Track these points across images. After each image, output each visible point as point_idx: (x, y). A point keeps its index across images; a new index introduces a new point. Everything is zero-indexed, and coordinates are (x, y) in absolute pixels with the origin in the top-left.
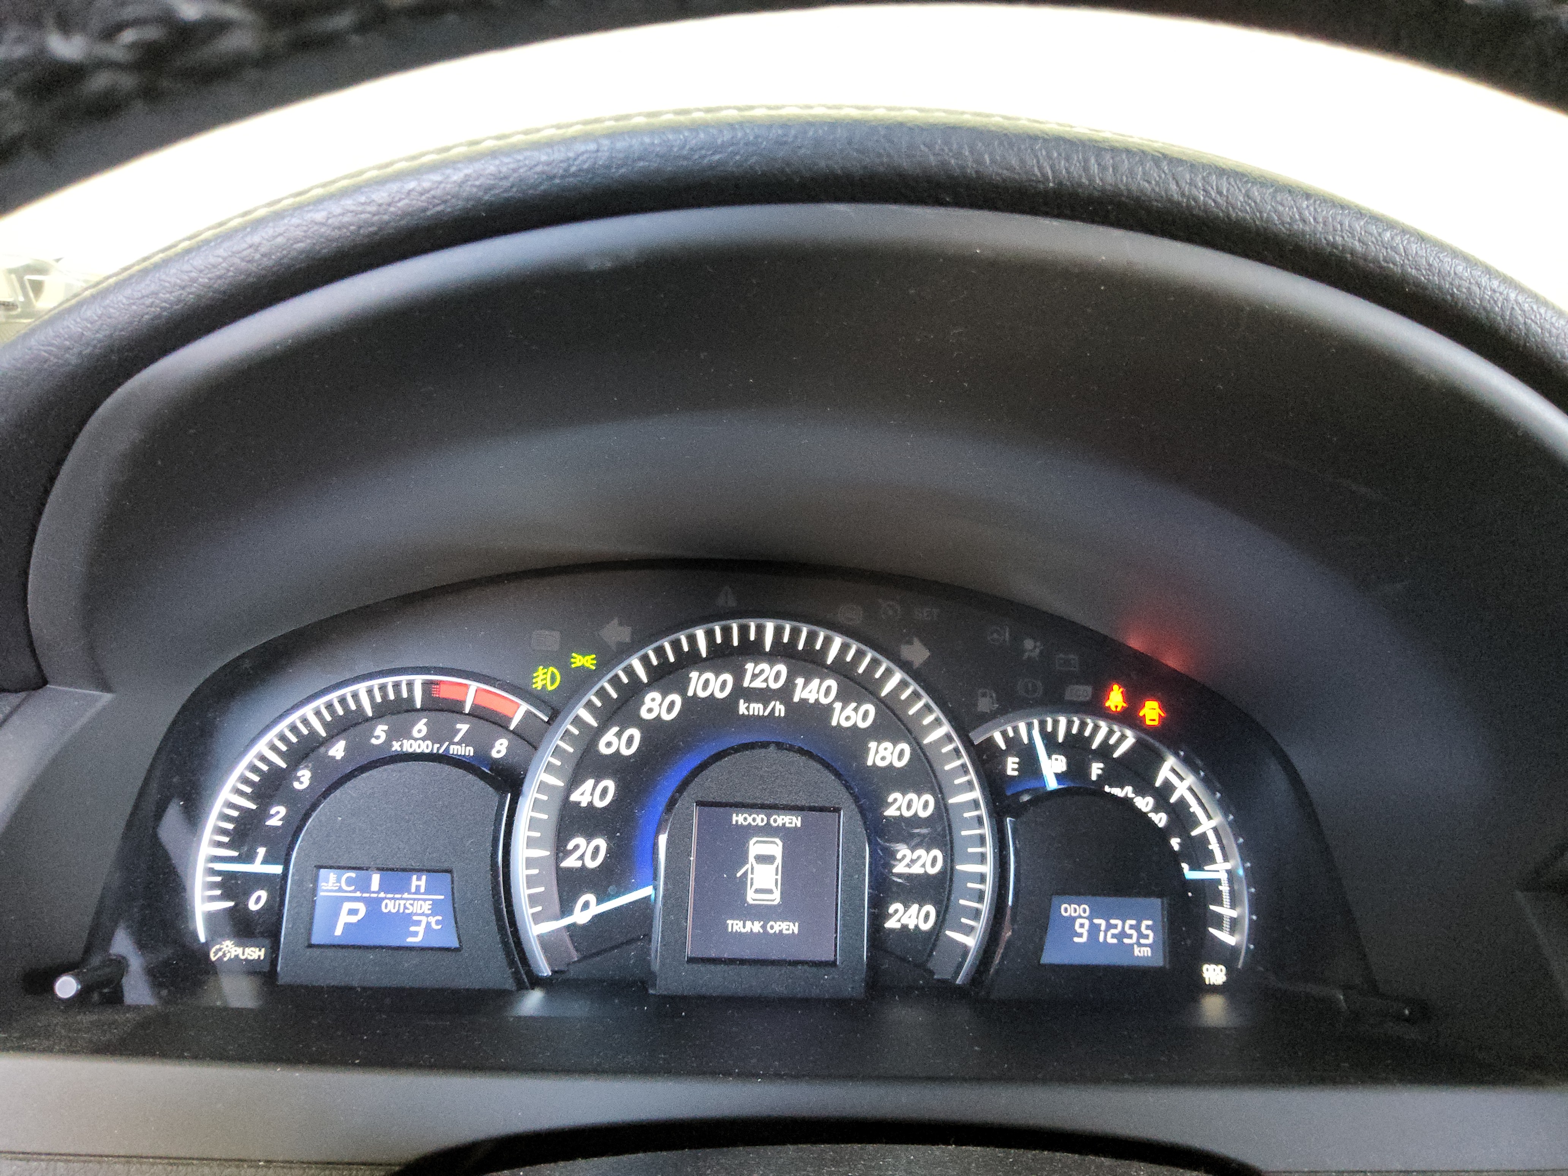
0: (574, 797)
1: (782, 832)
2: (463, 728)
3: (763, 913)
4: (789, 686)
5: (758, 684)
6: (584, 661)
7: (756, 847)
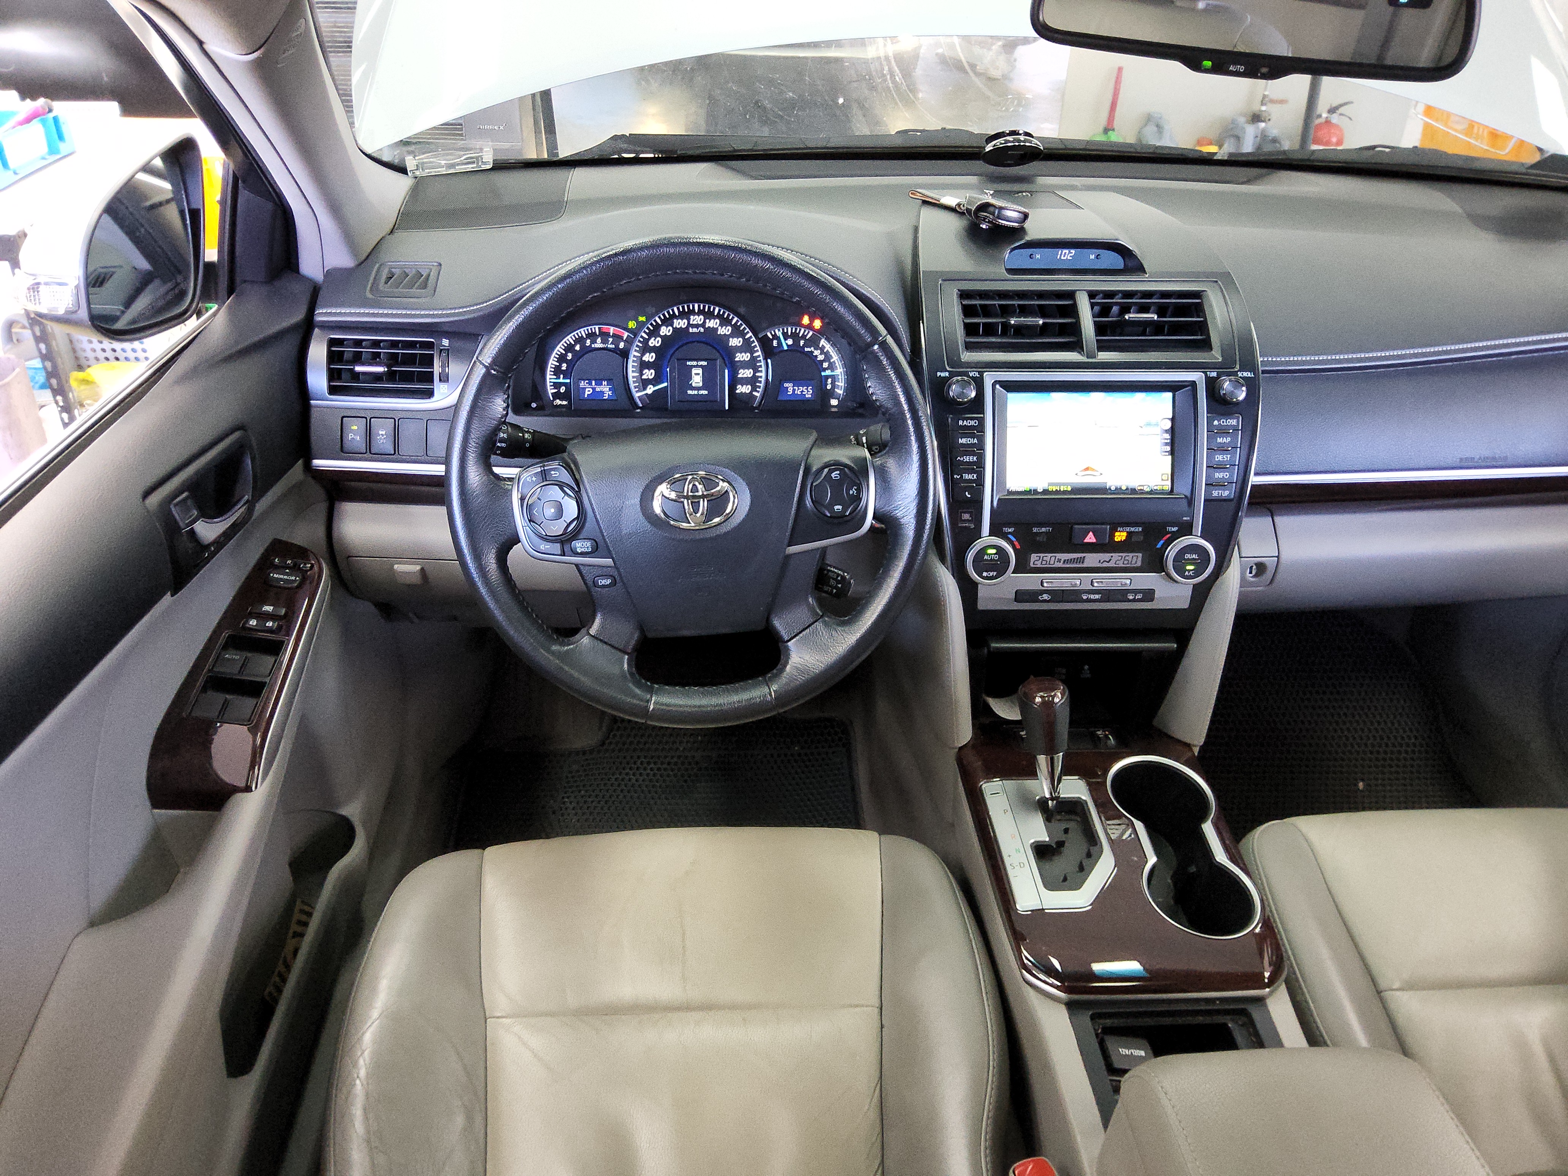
0: (644, 359)
1: (701, 366)
2: (611, 340)
3: (698, 389)
4: (704, 322)
5: (695, 322)
6: (642, 319)
7: (694, 371)
